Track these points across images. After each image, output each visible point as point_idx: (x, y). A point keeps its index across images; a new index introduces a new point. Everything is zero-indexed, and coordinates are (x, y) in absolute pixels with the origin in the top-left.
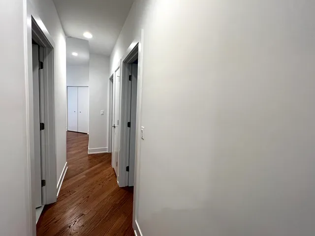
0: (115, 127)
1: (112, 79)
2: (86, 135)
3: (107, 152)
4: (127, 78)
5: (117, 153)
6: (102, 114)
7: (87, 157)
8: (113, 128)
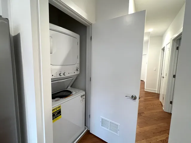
0: (163, 77)
1: (163, 49)
2: (143, 82)
3: (156, 92)
4: (175, 48)
5: (164, 95)
6: (155, 70)
7: (144, 92)
8: (162, 78)
